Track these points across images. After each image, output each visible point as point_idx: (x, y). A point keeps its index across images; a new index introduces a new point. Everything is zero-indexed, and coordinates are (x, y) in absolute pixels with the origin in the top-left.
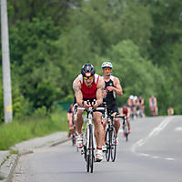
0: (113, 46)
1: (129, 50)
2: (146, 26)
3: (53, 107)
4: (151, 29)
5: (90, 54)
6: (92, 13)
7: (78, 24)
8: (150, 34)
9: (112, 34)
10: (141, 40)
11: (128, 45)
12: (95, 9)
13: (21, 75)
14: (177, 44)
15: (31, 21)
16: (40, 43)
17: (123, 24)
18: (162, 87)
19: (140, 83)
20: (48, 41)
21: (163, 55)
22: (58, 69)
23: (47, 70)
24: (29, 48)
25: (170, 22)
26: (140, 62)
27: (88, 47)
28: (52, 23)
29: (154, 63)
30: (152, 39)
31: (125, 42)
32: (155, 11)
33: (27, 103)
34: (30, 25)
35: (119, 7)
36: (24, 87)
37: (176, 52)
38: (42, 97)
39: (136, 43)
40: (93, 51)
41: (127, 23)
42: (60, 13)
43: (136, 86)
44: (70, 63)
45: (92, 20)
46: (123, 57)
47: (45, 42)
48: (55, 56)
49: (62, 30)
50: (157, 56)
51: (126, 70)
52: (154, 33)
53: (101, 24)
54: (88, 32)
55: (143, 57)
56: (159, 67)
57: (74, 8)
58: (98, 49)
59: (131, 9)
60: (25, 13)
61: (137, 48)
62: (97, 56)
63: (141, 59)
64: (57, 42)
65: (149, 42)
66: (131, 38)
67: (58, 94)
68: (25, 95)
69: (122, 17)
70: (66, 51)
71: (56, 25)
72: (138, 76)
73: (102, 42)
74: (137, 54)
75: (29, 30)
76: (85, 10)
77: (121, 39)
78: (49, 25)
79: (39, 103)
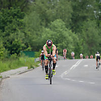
0: (51, 22)
1: (60, 24)
2: (69, 12)
3: (20, 54)
4: (71, 14)
5: (40, 26)
6: (41, 5)
7: (34, 10)
8: (71, 16)
9: (51, 16)
10: (67, 19)
11: (60, 22)
12: (43, 3)
13: (3, 37)
14: (85, 22)
15: (9, 9)
16: (14, 20)
17: (57, 11)
18: (77, 43)
19: (66, 42)
20: (18, 19)
21: (78, 27)
22: (23, 34)
23: (17, 34)
24: (8, 23)
25: (82, 10)
26: (66, 30)
27: (39, 23)
28: (20, 10)
29: (73, 31)
30: (72, 19)
31: (58, 20)
32: (74, 4)
33: (7, 51)
34: (9, 11)
35: (55, 2)
36: (5, 43)
37: (85, 26)
38: (15, 49)
39: (63, 21)
40: (41, 25)
41: (59, 10)
42: (24, 5)
43: (63, 43)
44: (29, 31)
45: (41, 9)
46: (57, 28)
47: (16, 20)
48: (22, 27)
49: (25, 14)
50: (75, 28)
51: (58, 35)
52: (73, 16)
53: (46, 11)
54: (39, 15)
55: (67, 28)
56: (75, 33)
57: (32, 2)
58: (44, 23)
59: (61, 3)
60: (6, 5)
61: (64, 23)
62: (43, 27)
63: (66, 29)
64: (23, 20)
65: (70, 20)
66: (61, 18)
67: (22, 47)
68: (6, 47)
69: (57, 7)
70: (27, 25)
71: (22, 11)
72: (65, 38)
73: (46, 20)
74: (64, 26)
75: (8, 13)
76: (37, 3)
77: (56, 19)
78: (19, 11)
79: (13, 52)
